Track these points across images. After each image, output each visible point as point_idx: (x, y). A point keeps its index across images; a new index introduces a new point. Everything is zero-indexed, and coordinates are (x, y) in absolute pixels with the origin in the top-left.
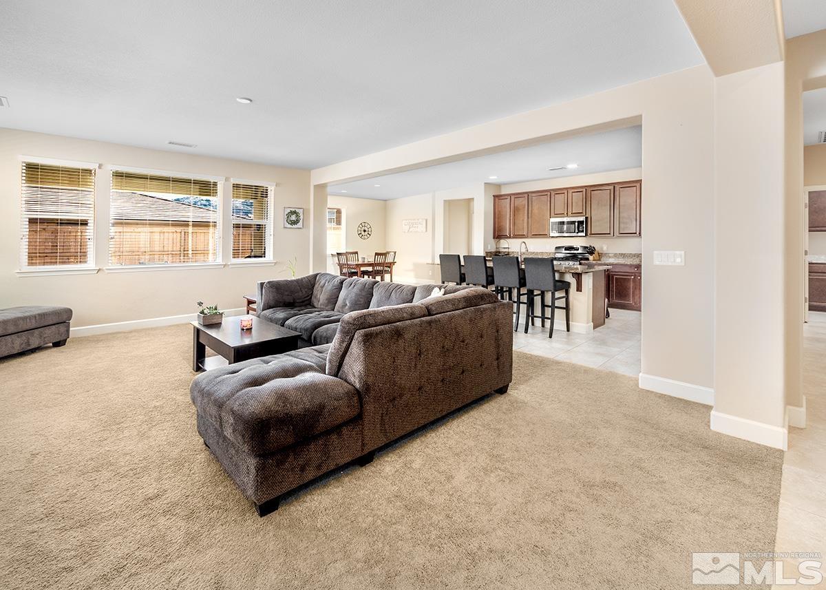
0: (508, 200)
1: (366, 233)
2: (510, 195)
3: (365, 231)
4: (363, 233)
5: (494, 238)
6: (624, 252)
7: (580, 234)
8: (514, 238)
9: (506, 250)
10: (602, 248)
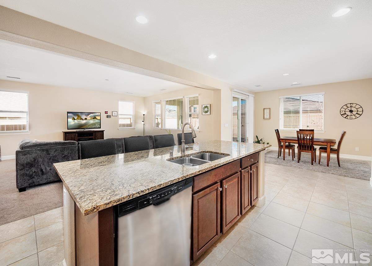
1: (354, 113)
3: (351, 111)
4: (349, 113)
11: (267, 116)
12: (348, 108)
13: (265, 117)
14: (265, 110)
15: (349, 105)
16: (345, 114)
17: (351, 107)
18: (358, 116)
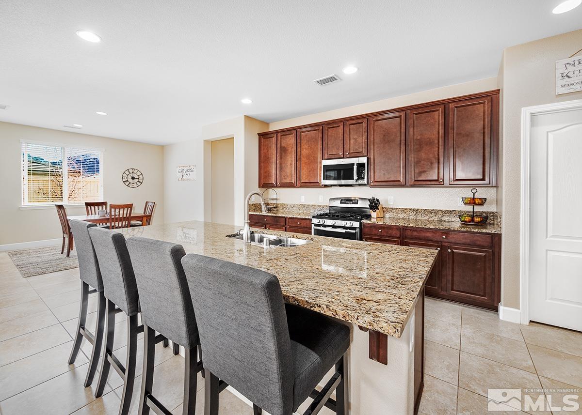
0: (274, 139)
1: (136, 181)
2: (276, 132)
3: (133, 178)
4: (131, 180)
5: (259, 187)
6: (416, 208)
7: (360, 182)
8: (281, 187)
9: (275, 202)
10: (387, 201)
15: (131, 171)
16: (128, 181)
17: (133, 173)
18: (139, 184)
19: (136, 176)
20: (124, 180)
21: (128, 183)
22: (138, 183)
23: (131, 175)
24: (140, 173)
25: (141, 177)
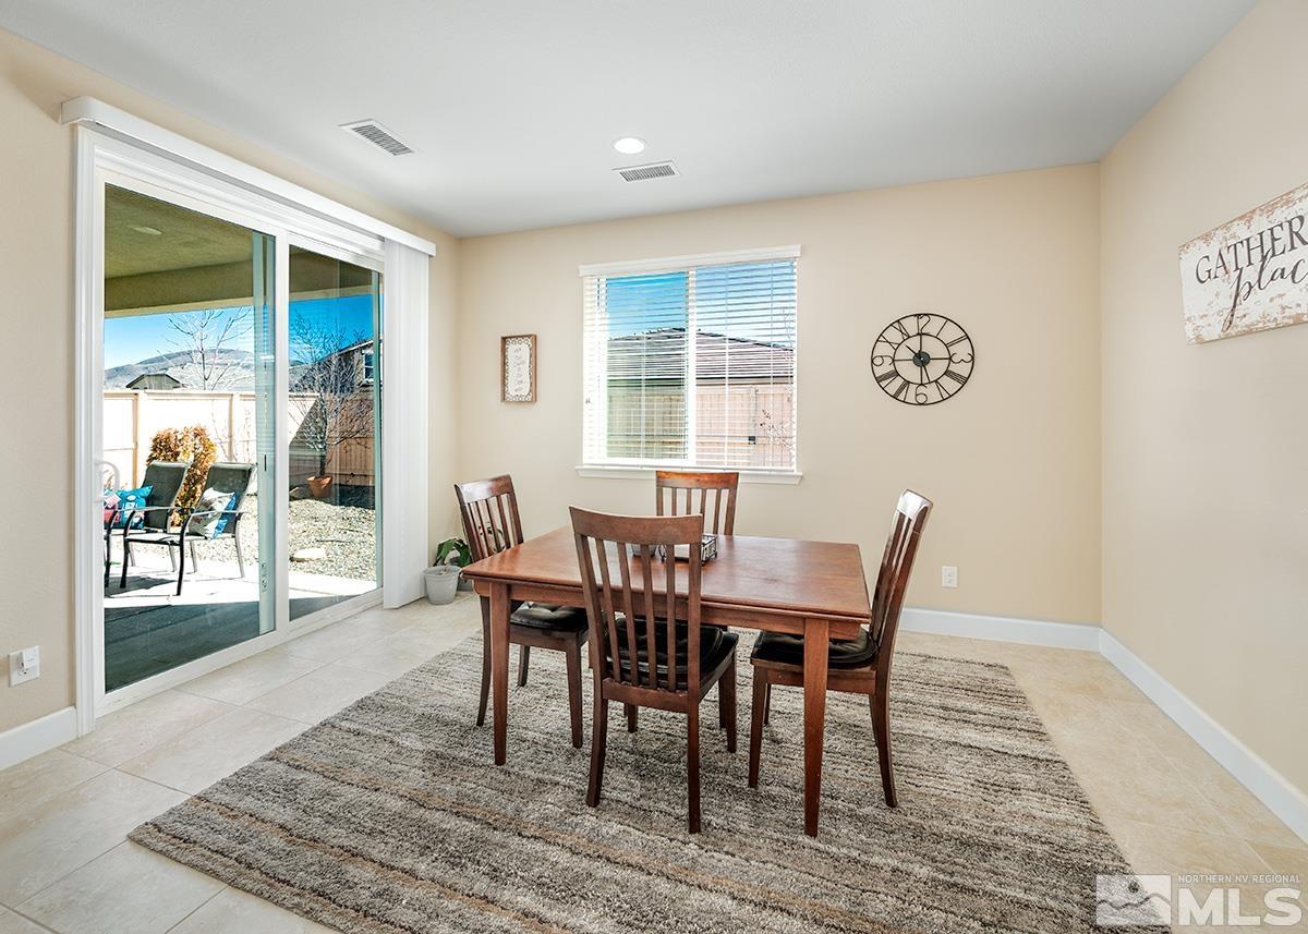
1: (935, 370)
3: (921, 359)
4: (910, 371)
11: (518, 384)
12: (907, 343)
13: (511, 390)
14: (511, 347)
15: (911, 326)
16: (896, 374)
17: (920, 334)
18: (950, 385)
19: (932, 347)
20: (880, 372)
21: (898, 382)
22: (946, 381)
23: (914, 343)
24: (955, 333)
25: (962, 351)
